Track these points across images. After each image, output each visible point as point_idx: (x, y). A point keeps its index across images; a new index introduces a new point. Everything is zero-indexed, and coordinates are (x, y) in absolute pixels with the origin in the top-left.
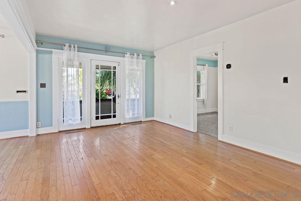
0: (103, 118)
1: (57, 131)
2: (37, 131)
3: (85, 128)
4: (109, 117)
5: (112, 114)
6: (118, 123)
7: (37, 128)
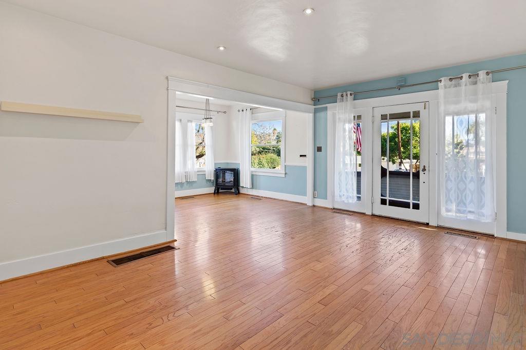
0: (392, 203)
1: (331, 207)
2: (313, 201)
3: (364, 214)
4: (406, 205)
5: (411, 201)
6: (425, 221)
7: (314, 198)
